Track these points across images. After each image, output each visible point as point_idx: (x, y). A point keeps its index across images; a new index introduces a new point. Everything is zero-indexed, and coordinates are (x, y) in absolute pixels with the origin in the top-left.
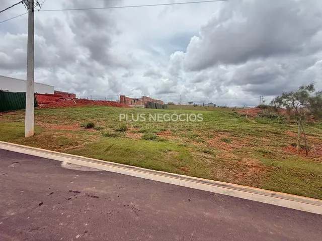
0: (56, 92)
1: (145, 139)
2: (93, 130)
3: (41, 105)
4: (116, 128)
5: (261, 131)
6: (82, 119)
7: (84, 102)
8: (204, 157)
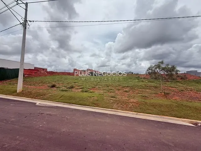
0: (35, 68)
1: (82, 92)
2: (55, 88)
3: (26, 76)
4: (68, 87)
5: (148, 86)
6: (49, 83)
7: (52, 73)
8: (110, 99)
